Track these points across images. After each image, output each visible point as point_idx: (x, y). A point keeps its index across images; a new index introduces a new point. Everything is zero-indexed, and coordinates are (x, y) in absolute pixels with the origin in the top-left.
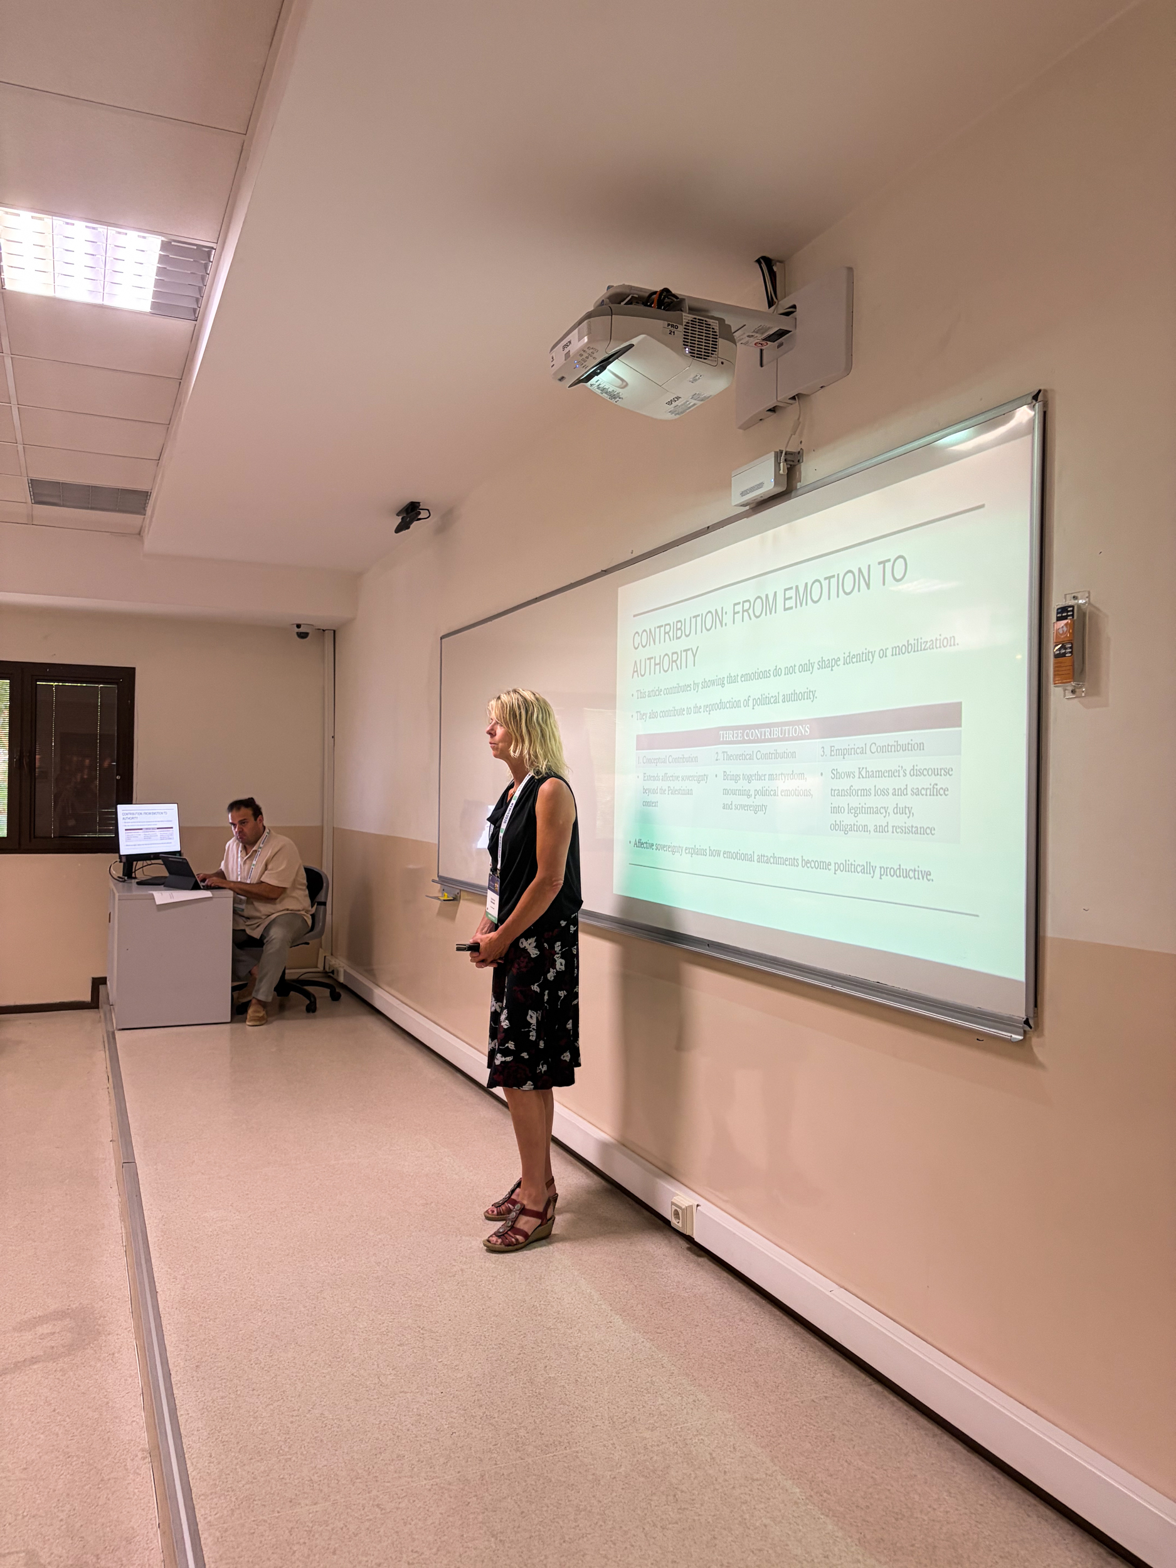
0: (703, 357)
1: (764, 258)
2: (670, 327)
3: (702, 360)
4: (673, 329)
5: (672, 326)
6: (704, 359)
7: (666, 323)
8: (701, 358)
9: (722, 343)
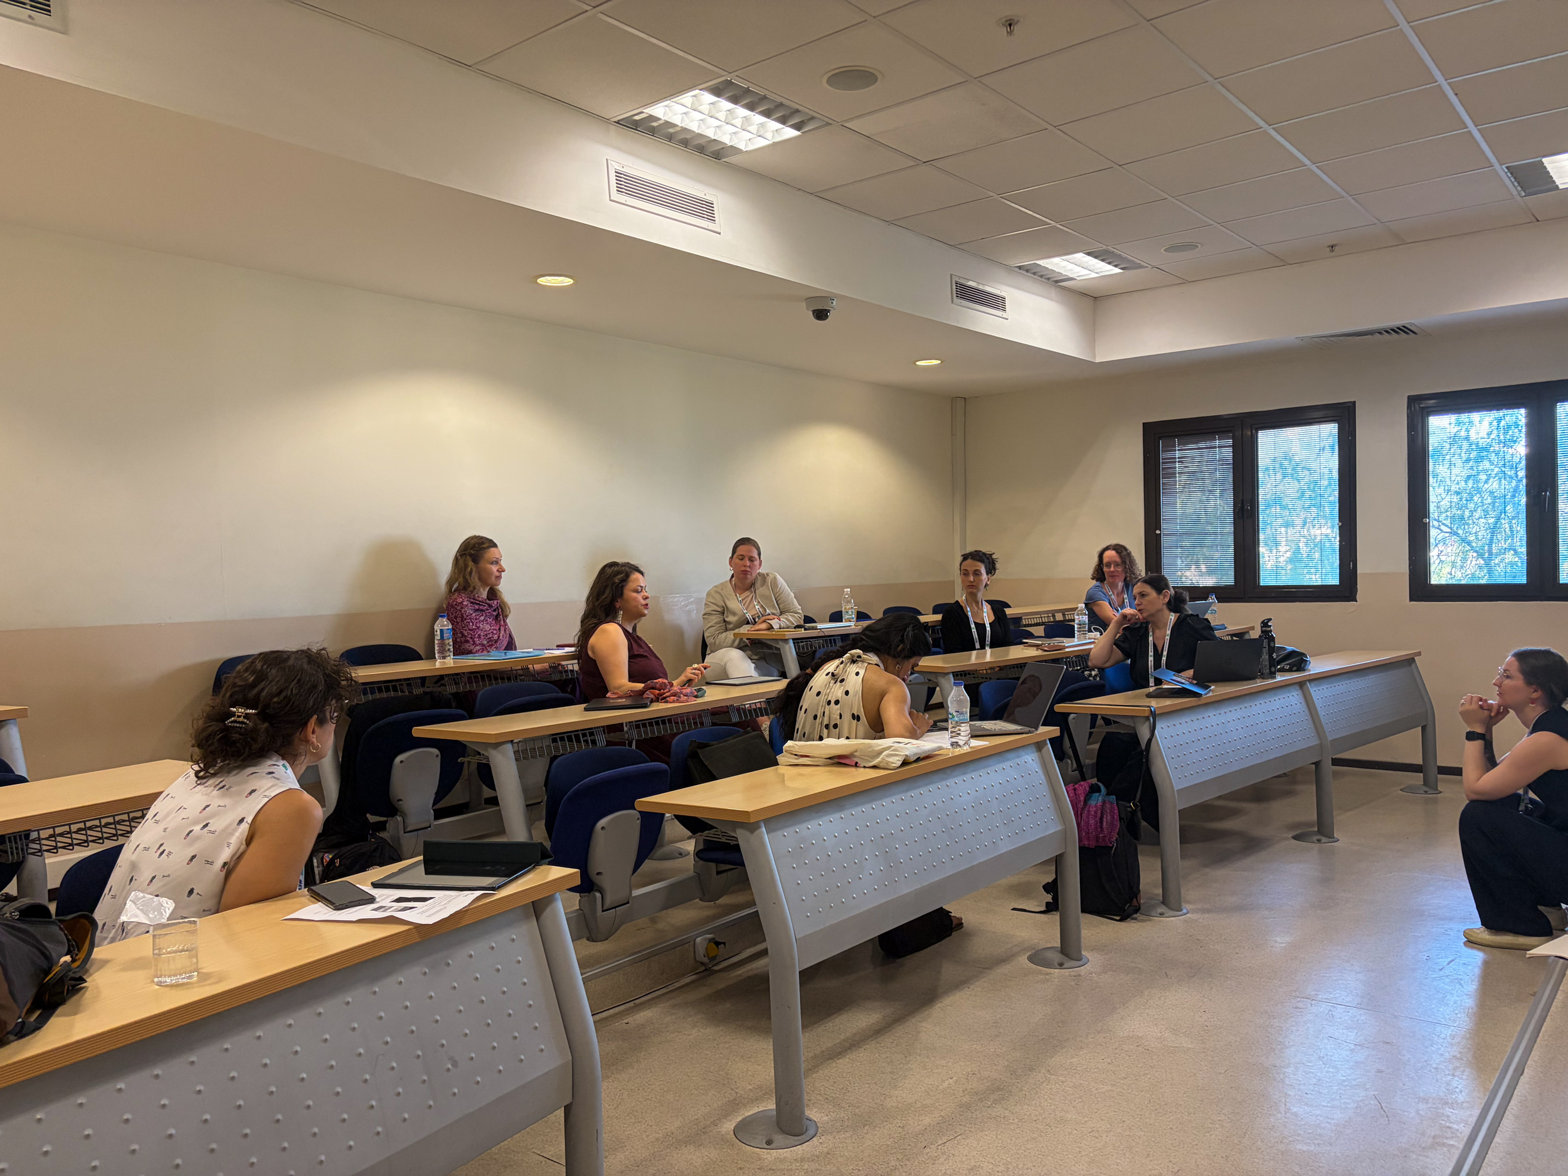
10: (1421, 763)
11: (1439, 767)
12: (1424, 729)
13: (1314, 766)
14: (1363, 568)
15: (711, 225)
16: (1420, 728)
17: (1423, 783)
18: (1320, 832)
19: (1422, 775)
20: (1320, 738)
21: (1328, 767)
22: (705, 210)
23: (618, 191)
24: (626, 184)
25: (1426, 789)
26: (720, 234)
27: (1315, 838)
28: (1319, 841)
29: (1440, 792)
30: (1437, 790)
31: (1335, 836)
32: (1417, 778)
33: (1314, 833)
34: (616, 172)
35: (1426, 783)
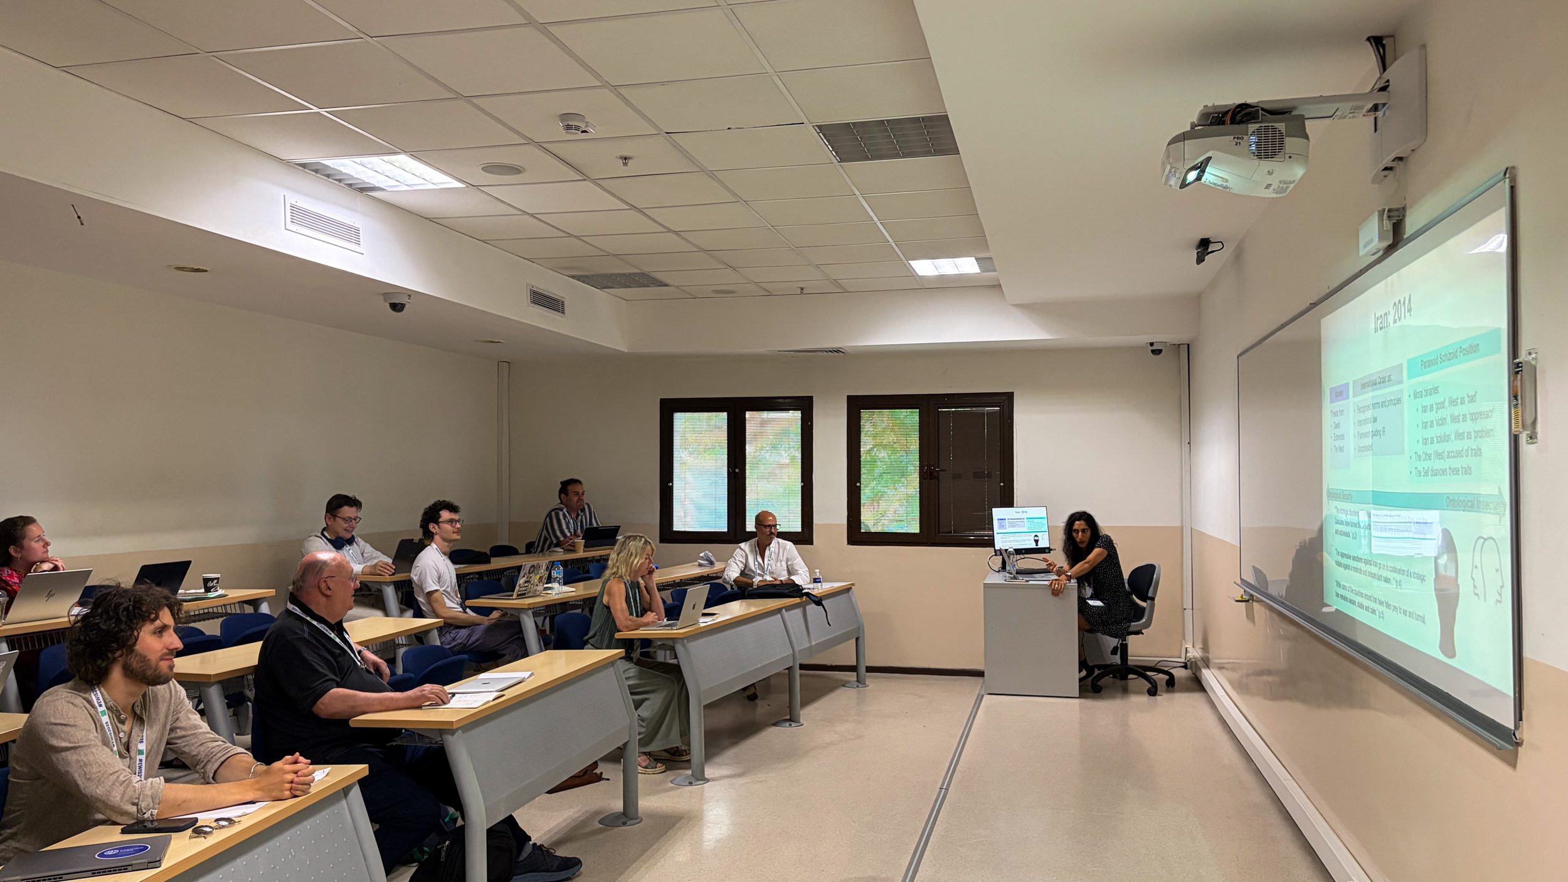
0: (1270, 156)
1: (1372, 37)
2: (1236, 139)
3: (1270, 159)
4: (1238, 141)
5: (1238, 138)
6: (1271, 158)
7: (1232, 137)
8: (1268, 158)
9: (1289, 141)
10: (855, 664)
11: (867, 667)
12: (857, 639)
13: (787, 671)
14: (817, 520)
15: (357, 249)
16: (855, 639)
17: (856, 680)
18: (790, 720)
19: (855, 673)
20: (793, 650)
21: (798, 672)
22: (352, 234)
23: (291, 221)
24: (300, 216)
25: (857, 684)
26: (363, 254)
27: (787, 724)
28: (790, 725)
29: (868, 686)
30: (865, 684)
31: (801, 721)
32: (851, 676)
33: (786, 720)
34: (291, 206)
35: (857, 681)
